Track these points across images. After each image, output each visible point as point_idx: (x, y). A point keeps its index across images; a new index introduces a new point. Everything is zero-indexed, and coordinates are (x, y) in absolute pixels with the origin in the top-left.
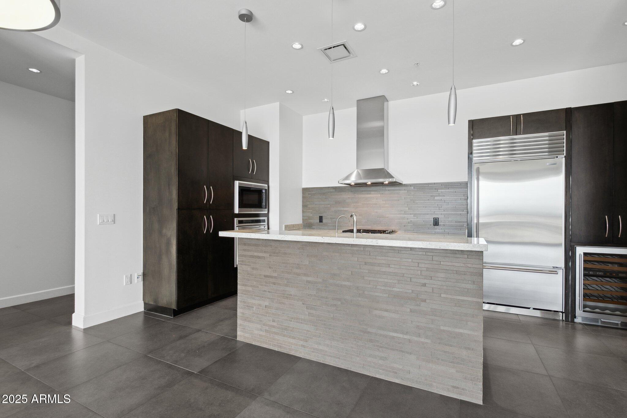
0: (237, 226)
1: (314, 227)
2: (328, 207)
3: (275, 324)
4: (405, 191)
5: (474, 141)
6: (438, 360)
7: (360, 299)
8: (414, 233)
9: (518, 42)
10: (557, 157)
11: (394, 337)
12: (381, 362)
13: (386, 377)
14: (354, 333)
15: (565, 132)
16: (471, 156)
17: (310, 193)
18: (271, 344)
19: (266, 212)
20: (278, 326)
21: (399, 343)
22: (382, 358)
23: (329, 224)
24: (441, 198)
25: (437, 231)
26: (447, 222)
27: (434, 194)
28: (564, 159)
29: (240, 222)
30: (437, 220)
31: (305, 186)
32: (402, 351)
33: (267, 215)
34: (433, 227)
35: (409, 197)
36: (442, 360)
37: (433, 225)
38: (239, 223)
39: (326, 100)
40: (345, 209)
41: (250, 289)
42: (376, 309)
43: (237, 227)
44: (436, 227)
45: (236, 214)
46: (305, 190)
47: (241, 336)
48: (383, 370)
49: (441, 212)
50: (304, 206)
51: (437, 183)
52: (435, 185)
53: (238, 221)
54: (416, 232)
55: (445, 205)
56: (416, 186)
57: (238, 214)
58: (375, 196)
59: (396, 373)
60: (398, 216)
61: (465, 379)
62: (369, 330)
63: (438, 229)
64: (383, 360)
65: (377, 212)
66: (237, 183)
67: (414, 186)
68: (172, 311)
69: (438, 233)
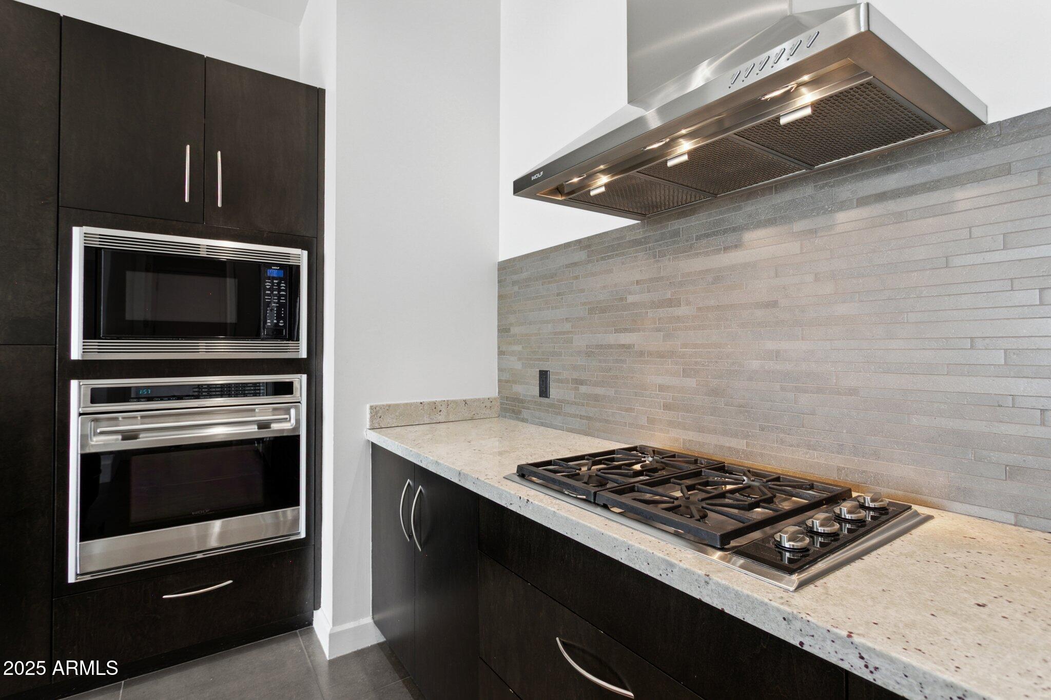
2: (564, 333)
17: (515, 277)
19: (300, 354)
29: (97, 396)
33: (308, 366)
38: (93, 401)
40: (625, 339)
45: (76, 363)
50: (503, 330)
53: (87, 392)
57: (85, 363)
65: (777, 355)
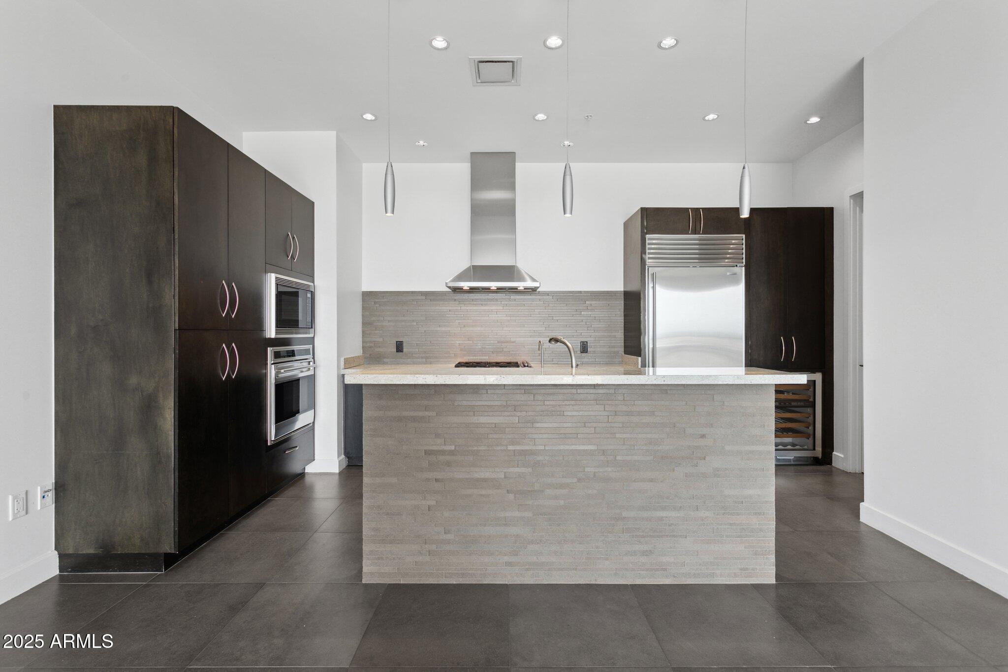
0: (272, 364)
1: (385, 360)
2: (413, 326)
3: (450, 537)
4: (541, 303)
5: (648, 236)
6: (721, 537)
7: (610, 469)
8: (553, 365)
9: (711, 117)
10: (737, 266)
11: (663, 517)
12: (643, 559)
13: (651, 579)
14: (600, 524)
15: (744, 236)
16: (644, 256)
18: (442, 575)
19: (312, 335)
20: (457, 540)
21: (669, 526)
22: (645, 553)
23: (414, 355)
24: (590, 313)
25: (585, 360)
26: (599, 347)
27: (581, 308)
28: (744, 268)
29: (277, 355)
30: (585, 344)
31: (366, 288)
32: (674, 536)
33: (312, 341)
34: (580, 355)
35: (546, 310)
36: (727, 536)
37: (579, 352)
39: (422, 143)
41: (394, 480)
42: (635, 481)
43: (273, 366)
44: (583, 355)
45: (270, 338)
46: (367, 296)
47: (372, 574)
48: (647, 570)
49: (590, 334)
51: (585, 291)
52: (581, 295)
53: (274, 352)
54: (557, 363)
55: (596, 323)
56: (555, 295)
57: (275, 339)
58: (494, 308)
59: (665, 570)
60: (530, 339)
61: (756, 554)
62: (625, 514)
63: (586, 357)
64: (647, 555)
66: (271, 279)
67: (553, 295)
68: (162, 558)
69: (588, 364)
